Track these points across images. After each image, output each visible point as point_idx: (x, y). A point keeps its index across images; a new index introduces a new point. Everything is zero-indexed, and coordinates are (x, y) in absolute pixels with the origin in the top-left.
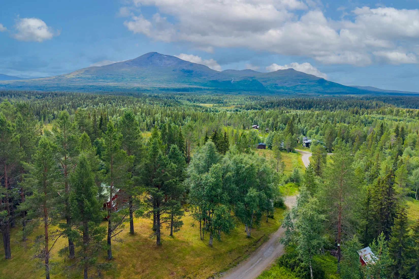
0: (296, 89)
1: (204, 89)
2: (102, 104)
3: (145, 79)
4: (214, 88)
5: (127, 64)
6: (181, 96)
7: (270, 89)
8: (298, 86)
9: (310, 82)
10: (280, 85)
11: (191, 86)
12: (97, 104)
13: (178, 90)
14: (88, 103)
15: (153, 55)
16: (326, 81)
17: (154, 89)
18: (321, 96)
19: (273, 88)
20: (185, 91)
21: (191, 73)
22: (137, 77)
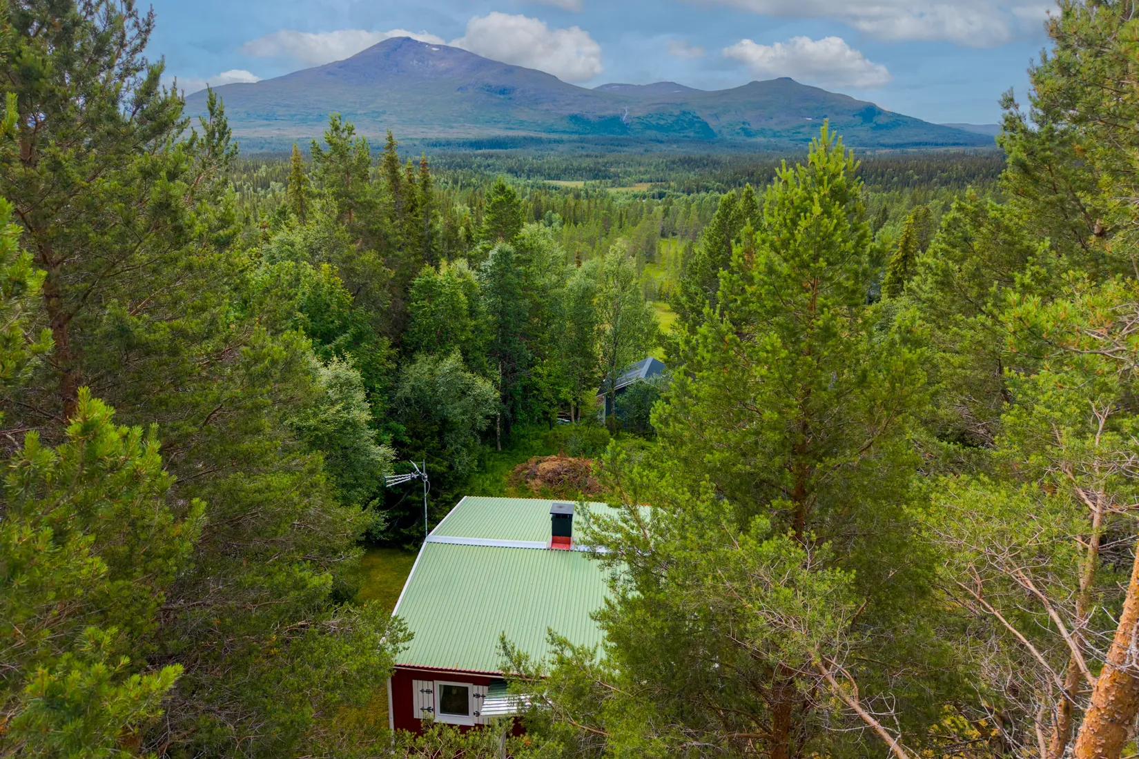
0: (800, 136)
1: (550, 141)
2: (280, 184)
3: (385, 117)
4: (575, 137)
5: (329, 73)
6: (490, 161)
7: (729, 137)
8: (803, 126)
9: (837, 114)
10: (754, 127)
11: (511, 133)
12: (265, 185)
13: (477, 144)
14: (238, 183)
15: (400, 46)
16: (881, 112)
17: (410, 143)
18: (869, 153)
19: (738, 133)
20: (494, 148)
21: (511, 96)
22: (359, 112)
